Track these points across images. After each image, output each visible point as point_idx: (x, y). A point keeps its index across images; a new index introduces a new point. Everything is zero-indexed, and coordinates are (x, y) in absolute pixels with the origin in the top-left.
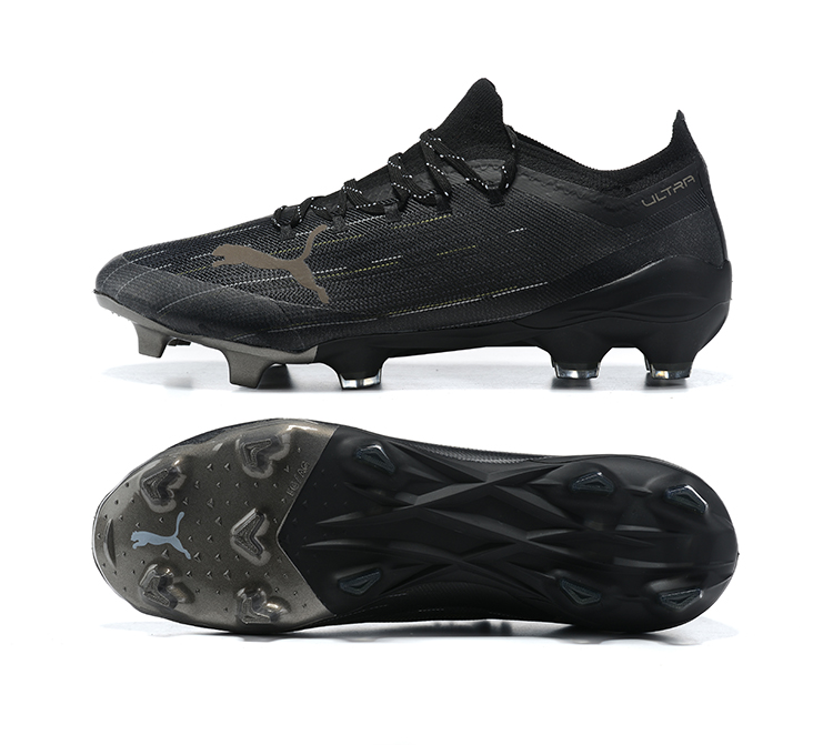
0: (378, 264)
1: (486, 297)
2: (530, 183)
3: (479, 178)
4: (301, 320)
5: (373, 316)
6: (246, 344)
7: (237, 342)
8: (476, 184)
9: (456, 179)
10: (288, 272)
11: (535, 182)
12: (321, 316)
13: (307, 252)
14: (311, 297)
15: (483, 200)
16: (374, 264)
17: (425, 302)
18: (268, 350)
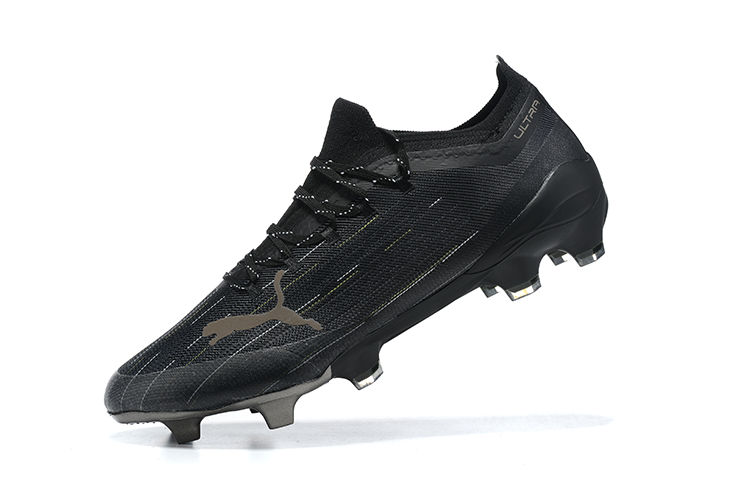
0: (344, 279)
1: (438, 265)
2: (424, 162)
3: (383, 177)
4: (309, 352)
5: (361, 321)
6: (274, 392)
7: (266, 393)
8: (384, 182)
9: (366, 186)
10: (276, 321)
11: (428, 160)
12: (322, 342)
13: (281, 298)
14: (306, 330)
15: (396, 193)
16: (341, 281)
17: (395, 291)
18: (295, 387)
